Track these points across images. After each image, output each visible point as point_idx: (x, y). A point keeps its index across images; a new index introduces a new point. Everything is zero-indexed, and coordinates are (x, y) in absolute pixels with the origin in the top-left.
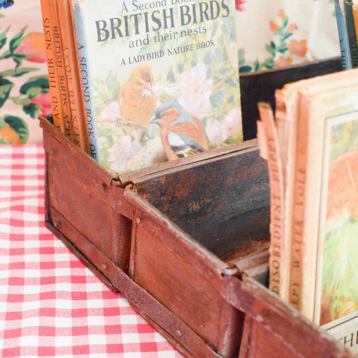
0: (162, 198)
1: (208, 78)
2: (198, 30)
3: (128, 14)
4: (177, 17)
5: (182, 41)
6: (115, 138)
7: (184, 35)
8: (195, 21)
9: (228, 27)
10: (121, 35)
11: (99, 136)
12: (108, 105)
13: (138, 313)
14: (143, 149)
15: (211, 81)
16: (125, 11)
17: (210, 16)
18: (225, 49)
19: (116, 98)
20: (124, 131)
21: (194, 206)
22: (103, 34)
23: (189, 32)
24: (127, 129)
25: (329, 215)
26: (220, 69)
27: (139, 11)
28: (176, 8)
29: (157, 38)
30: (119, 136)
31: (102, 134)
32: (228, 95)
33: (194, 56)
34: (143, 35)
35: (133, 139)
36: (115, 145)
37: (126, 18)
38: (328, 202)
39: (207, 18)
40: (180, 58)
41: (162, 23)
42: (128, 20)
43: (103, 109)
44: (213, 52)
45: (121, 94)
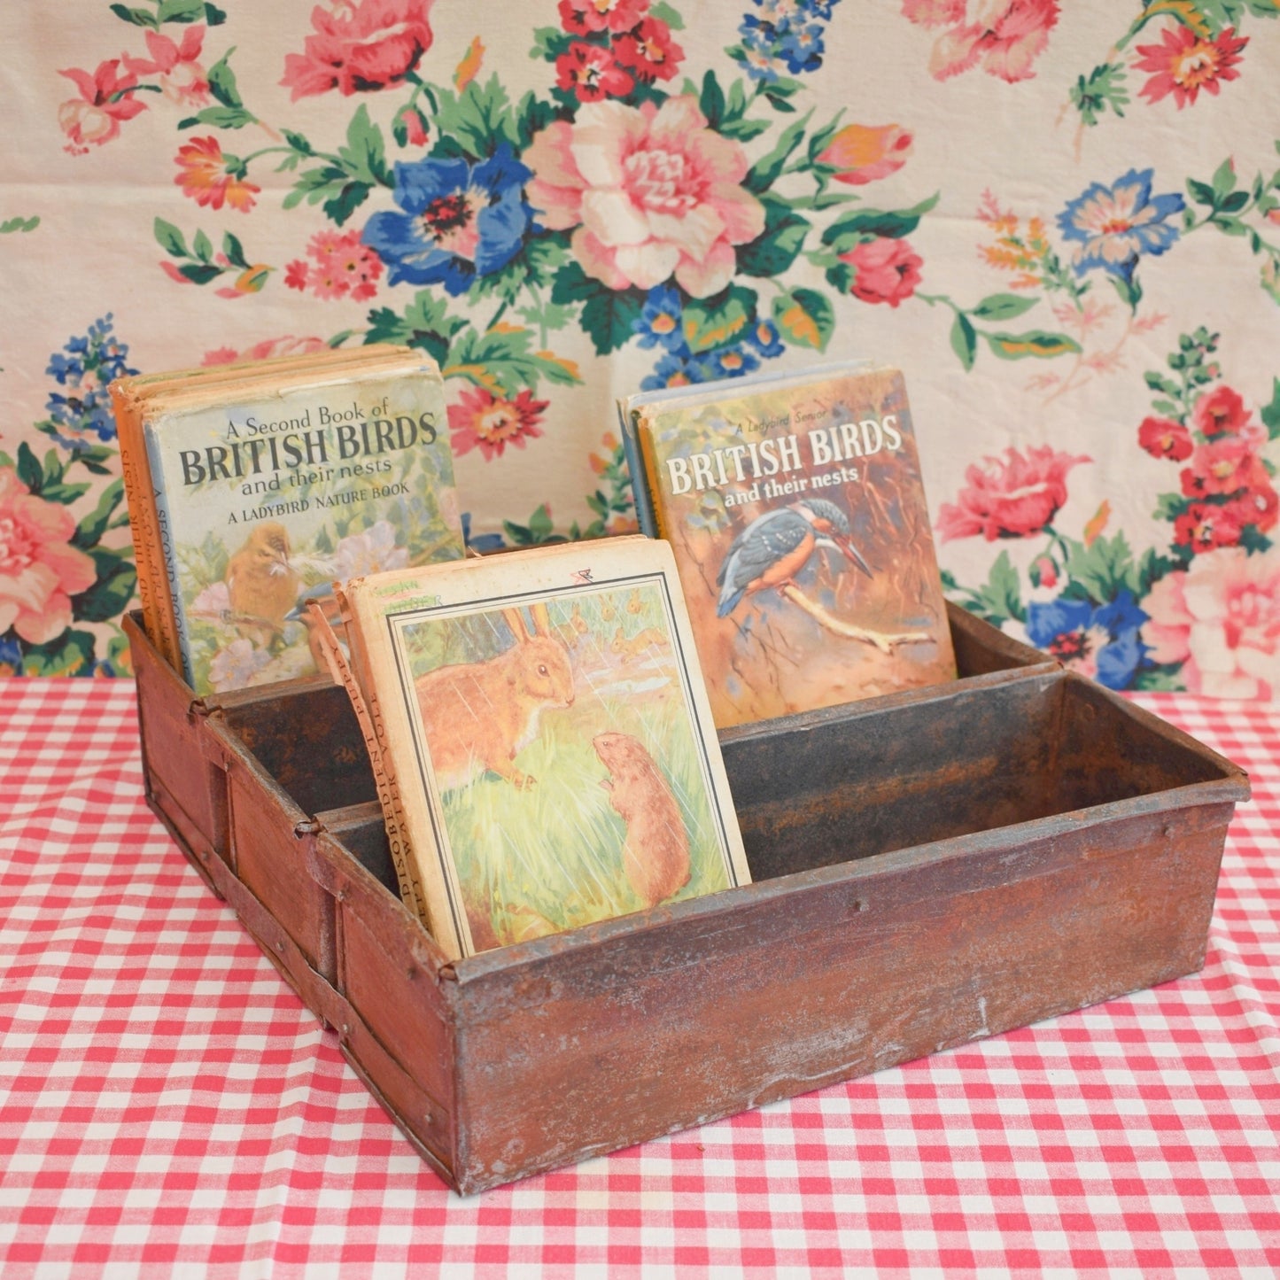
1: (398, 546)
2: (374, 467)
3: (239, 441)
4: (332, 446)
5: (343, 483)
6: (221, 643)
7: (346, 475)
8: (367, 451)
9: (434, 462)
10: (227, 475)
11: (192, 639)
12: (207, 588)
14: (276, 663)
15: (404, 552)
16: (233, 436)
17: (396, 442)
18: (430, 497)
19: (221, 577)
20: (238, 631)
22: (194, 474)
23: (357, 470)
24: (244, 628)
25: (438, 764)
26: (423, 532)
27: (259, 436)
28: (330, 430)
29: (295, 480)
30: (229, 640)
31: (197, 636)
33: (367, 509)
34: (267, 474)
35: (255, 645)
36: (222, 654)
37: (235, 447)
38: (431, 743)
39: (392, 447)
40: (340, 512)
41: (304, 454)
42: (240, 450)
43: (198, 594)
44: (406, 502)
45: (229, 570)
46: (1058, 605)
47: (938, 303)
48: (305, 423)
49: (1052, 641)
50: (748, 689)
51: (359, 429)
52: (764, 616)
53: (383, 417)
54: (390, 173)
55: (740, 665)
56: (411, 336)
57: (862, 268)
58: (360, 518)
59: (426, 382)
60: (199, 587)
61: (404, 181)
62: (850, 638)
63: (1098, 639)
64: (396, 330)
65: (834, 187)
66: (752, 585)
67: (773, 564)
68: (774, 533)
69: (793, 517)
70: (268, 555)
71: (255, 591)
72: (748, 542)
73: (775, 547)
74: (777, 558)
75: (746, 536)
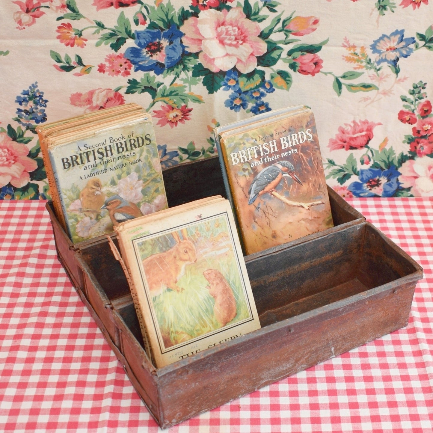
0: (100, 256)
1: (139, 180)
3: (82, 152)
4: (114, 150)
5: (119, 162)
6: (79, 219)
7: (120, 159)
8: (127, 150)
9: (151, 150)
10: (78, 164)
11: (69, 219)
12: (73, 202)
13: (92, 316)
14: (98, 223)
15: (141, 182)
16: (79, 151)
17: (137, 145)
18: (149, 162)
19: (78, 198)
20: (85, 215)
22: (67, 165)
23: (124, 157)
24: (87, 213)
25: (151, 288)
26: (147, 174)
27: (89, 150)
28: (113, 145)
29: (102, 163)
30: (82, 218)
31: (71, 218)
32: (155, 188)
33: (128, 169)
34: (92, 162)
36: (80, 223)
37: (80, 154)
39: (136, 147)
40: (119, 171)
41: (105, 154)
42: (82, 155)
43: (70, 204)
44: (141, 165)
45: (81, 195)
46: (370, 170)
47: (328, 74)
48: (105, 143)
49: (368, 181)
50: (259, 227)
51: (123, 143)
52: (265, 203)
53: (132, 138)
54: (134, 34)
55: (256, 220)
56: (143, 88)
57: (302, 63)
58: (125, 172)
59: (147, 124)
60: (70, 202)
61: (138, 37)
62: (295, 206)
63: (383, 180)
64: (138, 86)
65: (291, 37)
66: (260, 193)
67: (267, 185)
68: (268, 174)
69: (275, 168)
70: (94, 189)
71: (90, 201)
72: (259, 178)
73: (268, 179)
74: (269, 182)
75: (258, 176)
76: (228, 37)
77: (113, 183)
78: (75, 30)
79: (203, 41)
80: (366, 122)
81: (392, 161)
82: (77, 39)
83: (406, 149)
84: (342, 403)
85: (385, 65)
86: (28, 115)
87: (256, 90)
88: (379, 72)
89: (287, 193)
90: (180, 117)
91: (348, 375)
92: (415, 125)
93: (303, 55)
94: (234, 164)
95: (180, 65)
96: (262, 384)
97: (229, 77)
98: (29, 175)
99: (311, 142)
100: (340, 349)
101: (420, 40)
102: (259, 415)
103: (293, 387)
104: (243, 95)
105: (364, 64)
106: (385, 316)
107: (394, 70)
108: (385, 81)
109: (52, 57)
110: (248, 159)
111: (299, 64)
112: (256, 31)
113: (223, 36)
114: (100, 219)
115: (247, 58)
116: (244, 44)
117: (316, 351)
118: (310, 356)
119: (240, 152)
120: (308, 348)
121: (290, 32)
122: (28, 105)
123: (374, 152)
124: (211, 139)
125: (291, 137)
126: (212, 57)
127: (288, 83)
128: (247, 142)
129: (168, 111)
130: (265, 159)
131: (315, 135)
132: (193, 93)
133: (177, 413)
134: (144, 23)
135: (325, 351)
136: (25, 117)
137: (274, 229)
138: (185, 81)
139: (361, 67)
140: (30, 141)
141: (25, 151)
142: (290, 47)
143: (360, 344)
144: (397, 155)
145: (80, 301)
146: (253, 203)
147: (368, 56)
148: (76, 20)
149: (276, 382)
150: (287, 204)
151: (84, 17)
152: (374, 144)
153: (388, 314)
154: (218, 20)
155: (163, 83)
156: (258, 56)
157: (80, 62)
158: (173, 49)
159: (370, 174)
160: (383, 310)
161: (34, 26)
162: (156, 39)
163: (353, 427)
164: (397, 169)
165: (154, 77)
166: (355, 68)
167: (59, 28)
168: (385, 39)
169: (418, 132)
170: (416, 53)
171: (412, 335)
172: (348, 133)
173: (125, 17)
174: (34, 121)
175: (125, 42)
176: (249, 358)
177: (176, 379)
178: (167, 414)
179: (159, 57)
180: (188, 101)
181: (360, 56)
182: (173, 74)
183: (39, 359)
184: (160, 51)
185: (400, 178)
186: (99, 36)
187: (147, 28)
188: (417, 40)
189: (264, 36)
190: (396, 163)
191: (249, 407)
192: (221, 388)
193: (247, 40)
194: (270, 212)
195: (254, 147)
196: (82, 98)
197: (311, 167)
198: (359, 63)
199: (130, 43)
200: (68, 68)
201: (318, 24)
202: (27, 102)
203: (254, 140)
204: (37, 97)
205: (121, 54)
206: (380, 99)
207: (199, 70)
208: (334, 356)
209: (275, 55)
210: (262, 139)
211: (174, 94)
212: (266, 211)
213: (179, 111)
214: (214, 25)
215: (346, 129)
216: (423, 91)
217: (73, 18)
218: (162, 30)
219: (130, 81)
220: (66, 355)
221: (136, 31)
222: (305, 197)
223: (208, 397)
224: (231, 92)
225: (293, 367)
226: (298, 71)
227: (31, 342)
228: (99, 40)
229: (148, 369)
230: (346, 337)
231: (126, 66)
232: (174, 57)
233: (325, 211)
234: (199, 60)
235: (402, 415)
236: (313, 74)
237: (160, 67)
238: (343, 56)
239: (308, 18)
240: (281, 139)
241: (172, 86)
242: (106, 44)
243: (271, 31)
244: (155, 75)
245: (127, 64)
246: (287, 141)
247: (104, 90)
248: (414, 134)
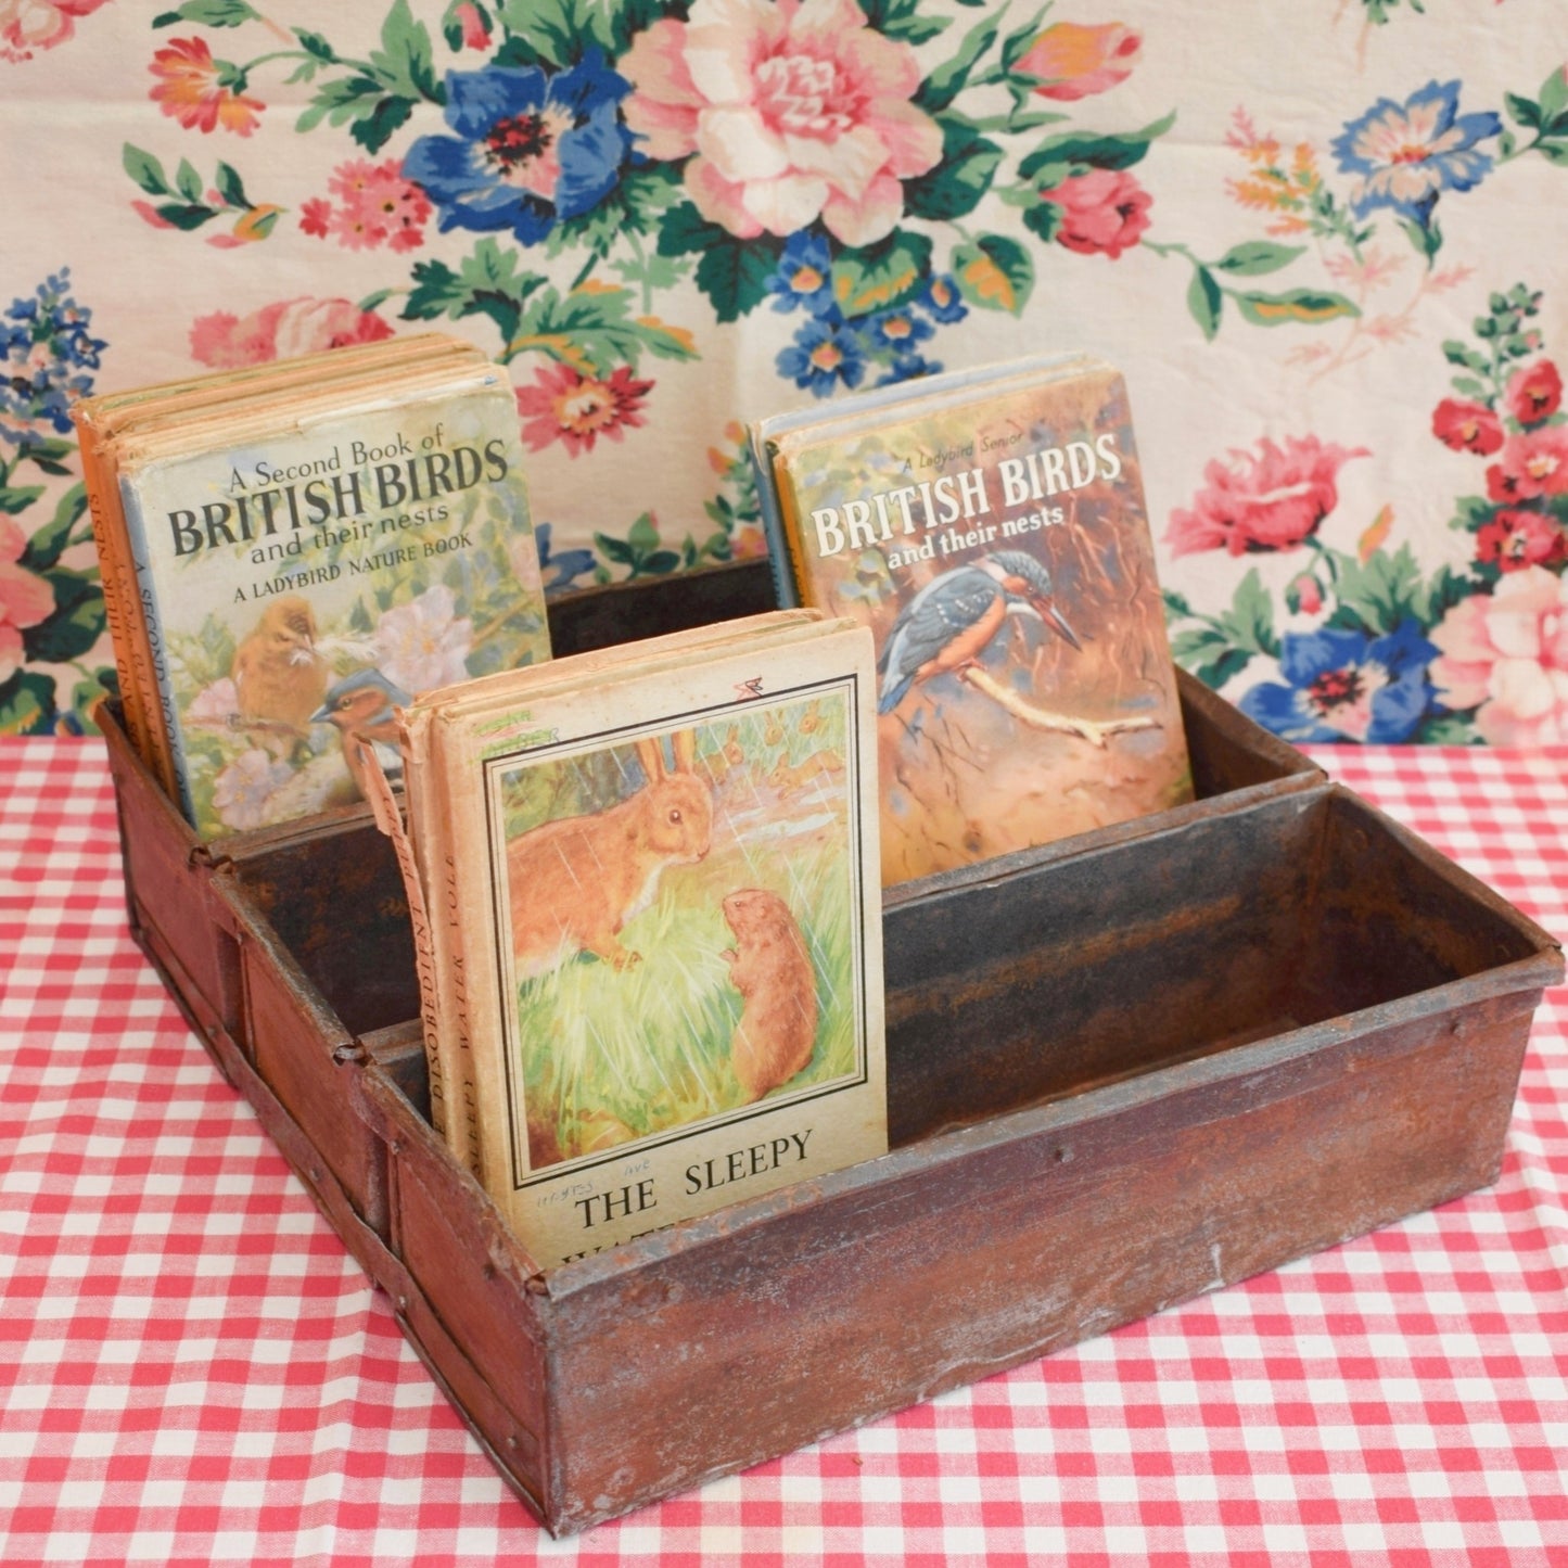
0: (307, 890)
1: (458, 616)
2: (426, 516)
3: (247, 493)
4: (370, 492)
5: (386, 540)
6: (228, 756)
7: (389, 529)
8: (416, 496)
9: (504, 504)
10: (231, 539)
11: (189, 753)
12: (207, 687)
13: (266, 1134)
14: (300, 778)
15: (466, 624)
16: (238, 488)
17: (454, 481)
18: (499, 550)
19: (226, 671)
20: (250, 740)
21: (391, 906)
22: (187, 540)
23: (403, 521)
24: (257, 736)
25: (520, 948)
26: (492, 596)
27: (273, 486)
28: (366, 472)
29: (321, 539)
30: (237, 752)
31: (196, 749)
32: (516, 653)
33: (417, 572)
34: (285, 534)
35: (272, 757)
36: (229, 771)
37: (241, 502)
38: (514, 926)
39: (449, 488)
40: (382, 578)
41: (333, 506)
42: (248, 506)
43: (196, 695)
44: (468, 559)
45: (237, 662)
46: (1322, 635)
47: (1171, 254)
48: (334, 464)
49: (1315, 681)
50: (918, 805)
51: (404, 468)
52: (939, 710)
53: (436, 449)
54: (441, 84)
55: (907, 774)
56: (470, 297)
57: (1072, 208)
58: (407, 583)
59: (493, 400)
60: (197, 686)
61: (459, 96)
62: (1050, 730)
63: (1373, 678)
64: (449, 290)
65: (1036, 103)
66: (924, 669)
67: (950, 640)
68: (952, 600)
69: (978, 577)
70: (286, 640)
71: (271, 687)
72: (919, 614)
73: (954, 618)
74: (958, 632)
75: (916, 605)
76: (798, 100)
77: (361, 622)
78: (220, 65)
79: (702, 115)
80: (1309, 445)
81: (1408, 602)
82: (227, 102)
83: (1460, 552)
84: (1260, 1454)
85: (1384, 218)
86: (30, 399)
87: (896, 311)
88: (1364, 247)
89: (1022, 678)
90: (605, 416)
91: (1279, 1354)
92: (1497, 458)
93: (1076, 174)
94: (825, 551)
95: (614, 206)
96: (945, 1377)
97: (795, 261)
98: (19, 638)
99: (1117, 484)
100: (1242, 1255)
101: (1522, 123)
102: (936, 1491)
103: (1065, 1394)
104: (846, 333)
105: (1307, 214)
106: (1419, 1132)
107: (1421, 239)
108: (1386, 282)
109: (131, 173)
110: (879, 536)
111: (1059, 211)
112: (902, 77)
113: (779, 95)
114: (306, 760)
115: (865, 184)
116: (859, 130)
117: (1154, 1255)
118: (1129, 1275)
119: (848, 508)
120: (1124, 1238)
121: (1029, 83)
122: (31, 359)
123: (1339, 565)
124: (723, 504)
125: (1039, 461)
126: (733, 179)
127: (1017, 287)
128: (876, 469)
129: (561, 391)
130: (943, 541)
131: (1130, 461)
132: (656, 321)
133: (616, 1468)
134: (480, 42)
135: (1187, 1256)
136: (17, 406)
137: (973, 814)
138: (631, 270)
139: (1296, 226)
140: (29, 501)
141: (8, 542)
142: (1031, 142)
143: (1320, 1241)
144: (1427, 579)
145: (221, 1080)
146: (896, 710)
147: (1321, 183)
148: (225, 28)
149: (996, 1375)
150: (1024, 721)
151: (258, 17)
152: (1339, 532)
153: (1428, 1126)
154: (762, 34)
155: (544, 280)
156: (909, 175)
157: (234, 192)
158: (590, 144)
159: (1321, 654)
160: (1408, 1104)
161: (67, 47)
162: (525, 107)
163: (1308, 1539)
164: (1425, 630)
165: (512, 256)
166: (1274, 230)
167: (162, 55)
168: (1389, 115)
169: (1510, 485)
170: (1502, 174)
171: (1516, 1215)
172: (1242, 488)
173: (410, 18)
174: (50, 422)
175: (408, 116)
176: (899, 1259)
177: (619, 1319)
178: (577, 1471)
179: (536, 177)
180: (639, 350)
181: (1293, 183)
182: (586, 244)
183: (64, 1281)
184: (539, 153)
185: (1436, 667)
186: (312, 89)
187: (494, 61)
188: (1508, 121)
189: (932, 98)
190: (1421, 608)
191: (895, 1462)
192: (789, 1378)
193: (868, 115)
194: (959, 745)
195: (902, 493)
196: (237, 335)
197: (1115, 583)
198: (1290, 212)
199: (429, 120)
200: (187, 217)
201: (1135, 55)
202: (28, 346)
203: (902, 464)
204: (63, 327)
205: (390, 162)
206: (1363, 354)
207: (684, 230)
208: (1219, 1283)
209: (970, 172)
210: (930, 461)
211: (585, 321)
212: (944, 741)
213: (602, 389)
214: (745, 53)
215: (1234, 471)
216: (1527, 324)
217: (217, 19)
218: (550, 69)
219: (420, 272)
220: (168, 1271)
221: (450, 73)
222: (1092, 700)
223: (734, 1413)
224: (801, 317)
225: (1064, 1312)
226: (1059, 239)
227: (31, 1224)
228: (308, 107)
229: (514, 1270)
230: (1267, 1204)
231: (408, 209)
232: (588, 177)
233: (1167, 757)
234: (686, 191)
235: (1501, 1500)
236: (1114, 250)
237: (538, 213)
238: (1228, 181)
239: (1101, 32)
240: (1004, 467)
241: (581, 289)
242: (336, 122)
243: (959, 79)
244: (518, 245)
245: (413, 202)
246: (1026, 477)
247: (321, 304)
248: (1492, 493)
